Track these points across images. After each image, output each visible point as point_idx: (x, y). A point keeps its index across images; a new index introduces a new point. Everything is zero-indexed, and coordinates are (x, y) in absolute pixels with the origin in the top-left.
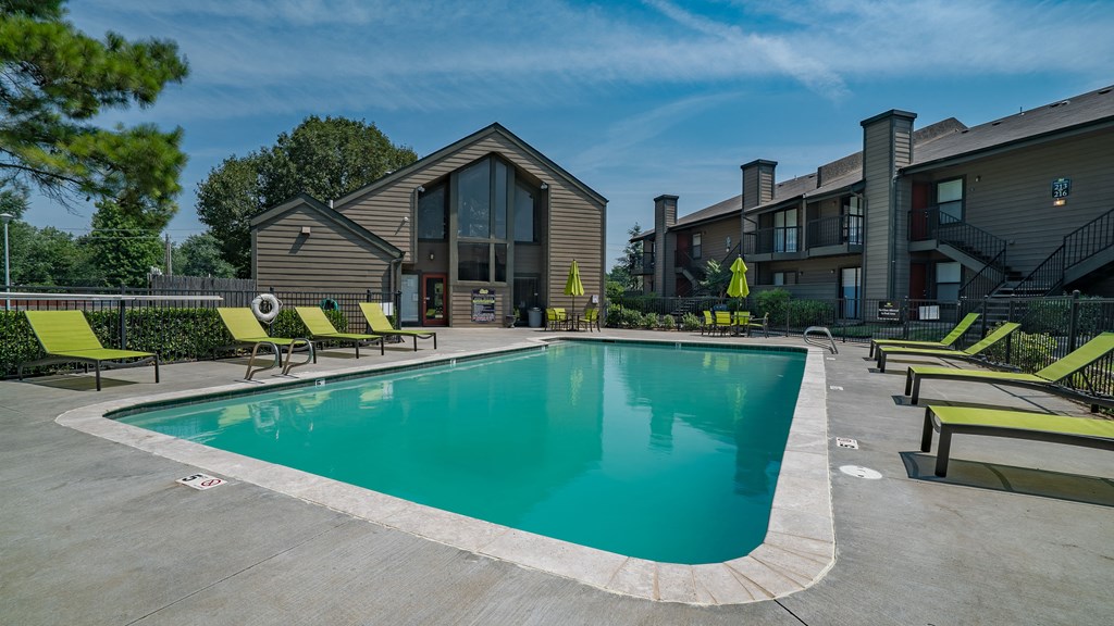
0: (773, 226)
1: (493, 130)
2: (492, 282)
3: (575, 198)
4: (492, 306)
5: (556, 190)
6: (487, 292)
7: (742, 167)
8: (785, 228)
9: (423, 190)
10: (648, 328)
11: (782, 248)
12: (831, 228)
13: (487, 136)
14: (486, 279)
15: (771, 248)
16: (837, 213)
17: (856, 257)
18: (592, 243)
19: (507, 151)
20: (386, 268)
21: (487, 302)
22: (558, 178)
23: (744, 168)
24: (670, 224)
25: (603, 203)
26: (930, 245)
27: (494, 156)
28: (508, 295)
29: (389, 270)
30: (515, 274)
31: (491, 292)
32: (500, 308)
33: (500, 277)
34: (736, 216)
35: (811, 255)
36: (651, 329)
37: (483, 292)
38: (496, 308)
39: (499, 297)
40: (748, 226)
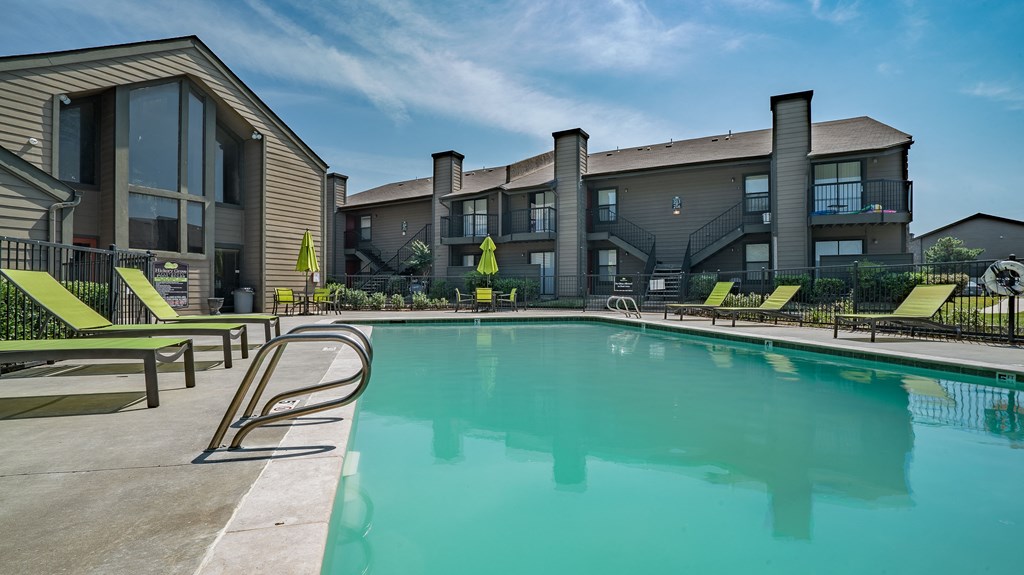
0: (462, 213)
1: (189, 44)
2: (184, 253)
3: (293, 157)
4: (184, 286)
5: (272, 142)
6: (176, 266)
7: (433, 155)
8: (474, 215)
9: (67, 101)
10: (376, 308)
11: (471, 232)
12: (519, 218)
13: (181, 50)
14: (176, 248)
15: (461, 233)
16: (526, 207)
17: (550, 244)
18: (312, 213)
19: (209, 78)
20: (39, 215)
21: (176, 280)
22: (274, 129)
23: (436, 157)
24: (339, 203)
25: (323, 168)
26: (603, 236)
27: (185, 81)
28: (206, 270)
29: (47, 220)
30: (217, 245)
31: (182, 267)
32: (197, 289)
33: (196, 249)
34: (426, 201)
35: (514, 239)
36: (379, 310)
37: (169, 265)
38: (190, 288)
39: (194, 273)
40: (440, 211)
